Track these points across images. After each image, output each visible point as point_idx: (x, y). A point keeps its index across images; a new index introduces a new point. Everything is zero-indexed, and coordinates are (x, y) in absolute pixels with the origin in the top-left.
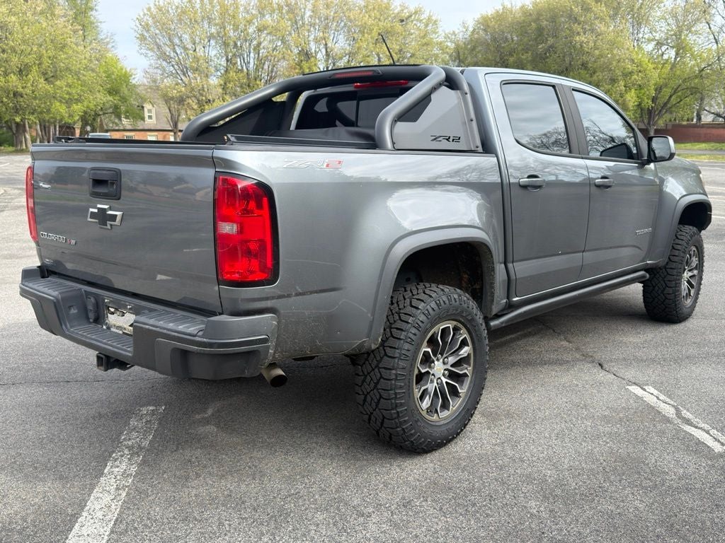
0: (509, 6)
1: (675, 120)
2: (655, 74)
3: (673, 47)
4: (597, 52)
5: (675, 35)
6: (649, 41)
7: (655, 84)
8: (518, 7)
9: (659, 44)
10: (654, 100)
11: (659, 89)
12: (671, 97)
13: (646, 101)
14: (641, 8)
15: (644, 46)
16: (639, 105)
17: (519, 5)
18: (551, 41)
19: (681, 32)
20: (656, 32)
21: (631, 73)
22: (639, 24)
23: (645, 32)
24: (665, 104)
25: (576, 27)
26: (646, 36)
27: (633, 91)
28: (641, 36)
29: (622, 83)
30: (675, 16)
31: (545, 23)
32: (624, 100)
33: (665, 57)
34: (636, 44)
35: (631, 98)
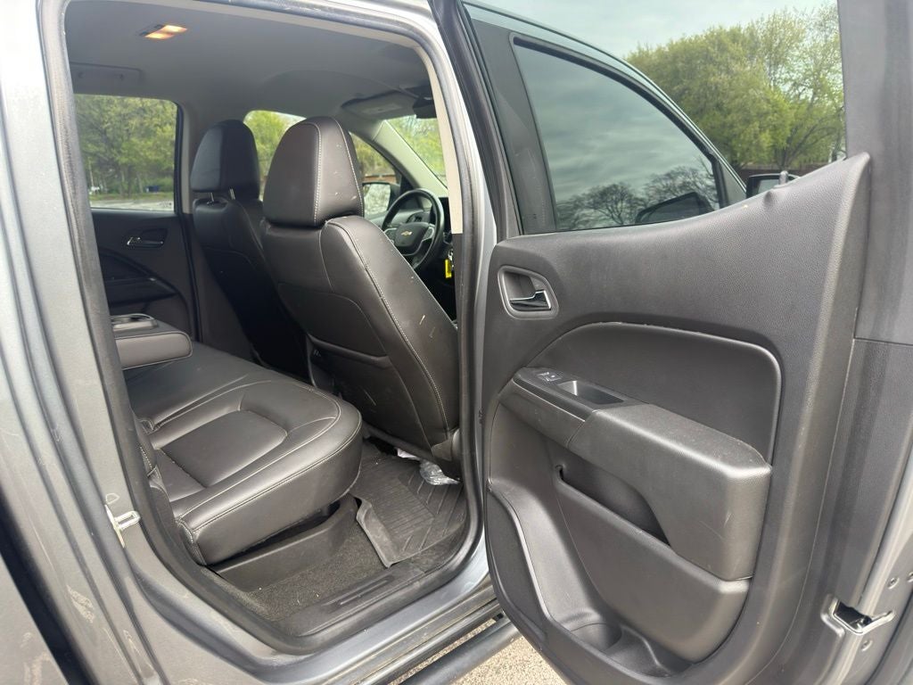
0: (645, 50)
1: (810, 160)
2: (791, 114)
3: (810, 87)
4: (732, 93)
5: (813, 75)
6: (786, 81)
7: (791, 125)
8: (654, 51)
9: (796, 85)
10: (789, 140)
11: (795, 129)
13: (781, 141)
14: (779, 46)
15: (781, 86)
16: (773, 146)
17: (655, 48)
19: (819, 71)
20: (793, 71)
21: (767, 114)
22: (777, 64)
23: (782, 72)
24: (800, 145)
25: (711, 67)
26: (783, 76)
27: (768, 131)
28: (777, 76)
29: (757, 124)
30: (814, 57)
31: (680, 64)
32: (759, 141)
33: (802, 97)
34: (772, 84)
35: (766, 139)
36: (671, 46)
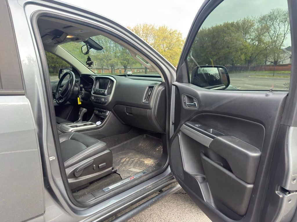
0: (204, 29)
1: (258, 64)
2: (251, 49)
3: (257, 41)
4: (232, 43)
5: (257, 37)
6: (249, 39)
7: (251, 52)
8: (207, 29)
9: (252, 40)
10: (250, 57)
11: (252, 54)
12: (256, 56)
13: (248, 58)
14: (246, 28)
15: (247, 40)
16: (245, 59)
18: (217, 39)
19: (260, 36)
20: (251, 36)
21: (243, 49)
22: (246, 33)
23: (248, 36)
24: (254, 59)
25: (225, 34)
26: (248, 37)
27: (243, 54)
28: (246, 37)
29: (240, 52)
30: (258, 31)
31: (215, 33)
32: (240, 58)
33: (255, 44)
34: (244, 40)
35: (243, 57)
36: (213, 28)
